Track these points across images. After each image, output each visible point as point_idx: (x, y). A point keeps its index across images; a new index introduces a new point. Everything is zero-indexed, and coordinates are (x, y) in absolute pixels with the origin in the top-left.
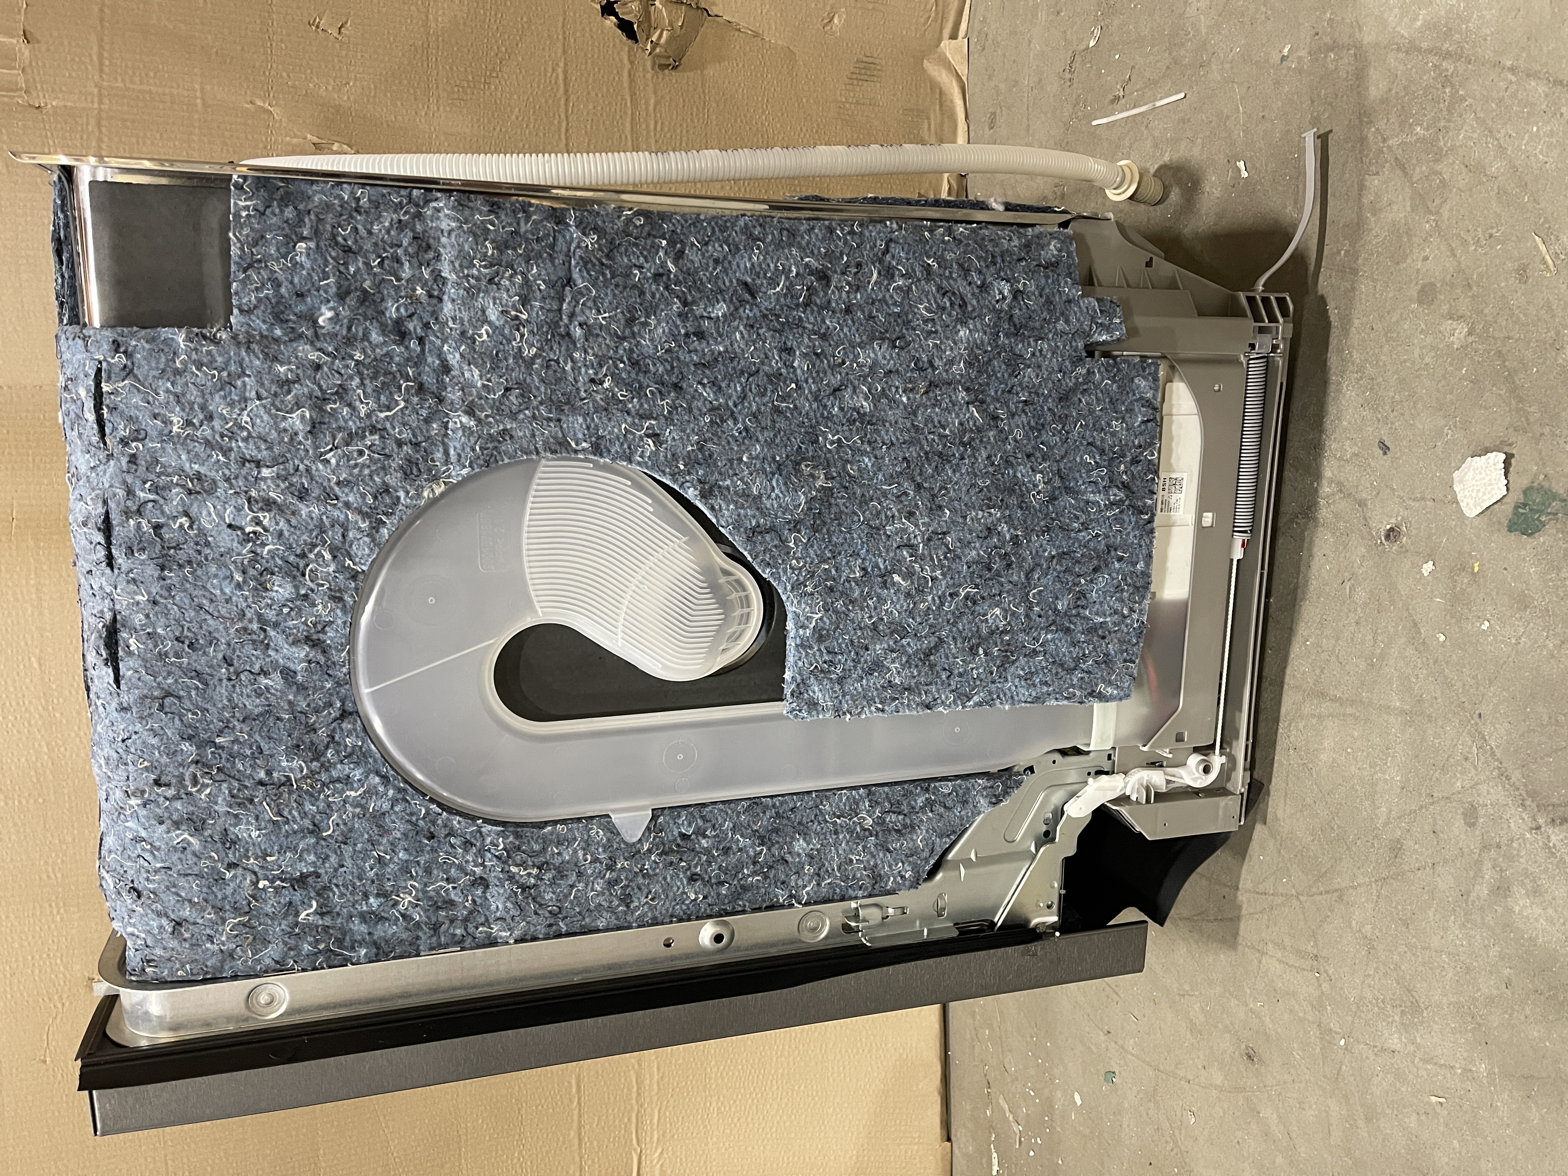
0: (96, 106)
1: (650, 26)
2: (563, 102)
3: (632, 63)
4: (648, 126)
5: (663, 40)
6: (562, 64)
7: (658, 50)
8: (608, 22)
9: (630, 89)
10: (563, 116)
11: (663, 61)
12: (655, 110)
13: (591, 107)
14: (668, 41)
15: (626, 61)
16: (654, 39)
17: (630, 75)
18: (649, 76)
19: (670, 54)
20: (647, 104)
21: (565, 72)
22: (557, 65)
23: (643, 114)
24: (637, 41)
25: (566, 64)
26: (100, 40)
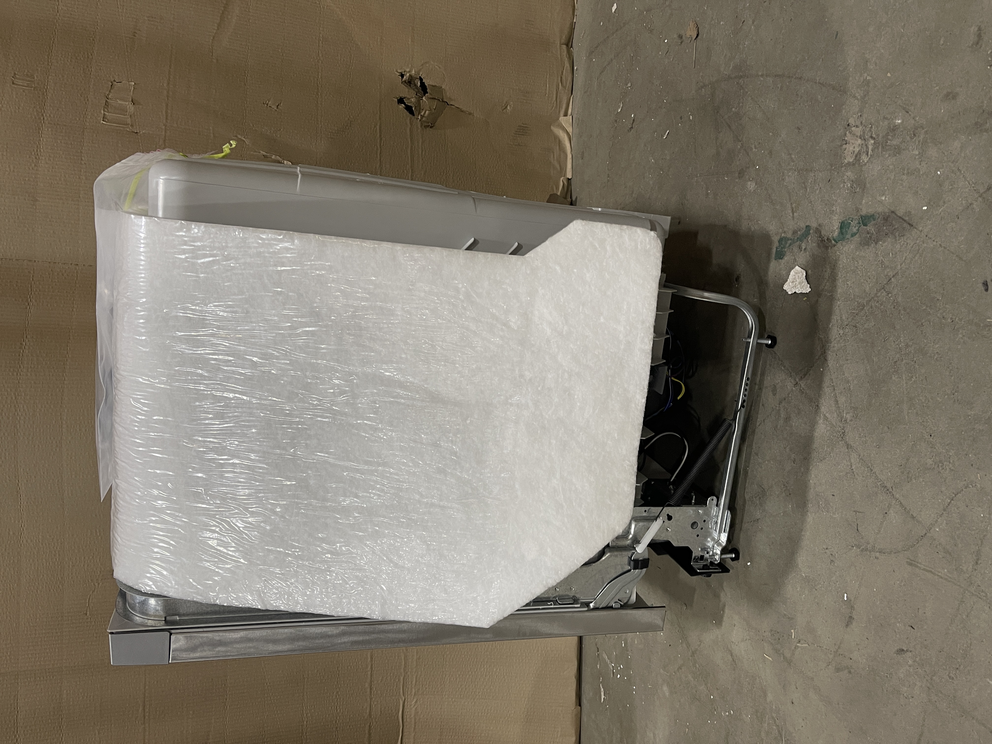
0: (163, 133)
1: (420, 109)
2: (379, 140)
3: (411, 124)
4: (418, 153)
5: (426, 115)
6: (379, 124)
7: (424, 119)
8: (401, 107)
9: (410, 135)
10: (379, 147)
11: (426, 124)
12: (422, 146)
13: (392, 143)
14: (429, 115)
15: (408, 123)
16: (422, 114)
17: (410, 130)
18: (419, 131)
19: (430, 121)
20: (418, 143)
21: (380, 127)
22: (377, 124)
23: (417, 147)
24: (414, 115)
25: (380, 124)
26: (167, 105)
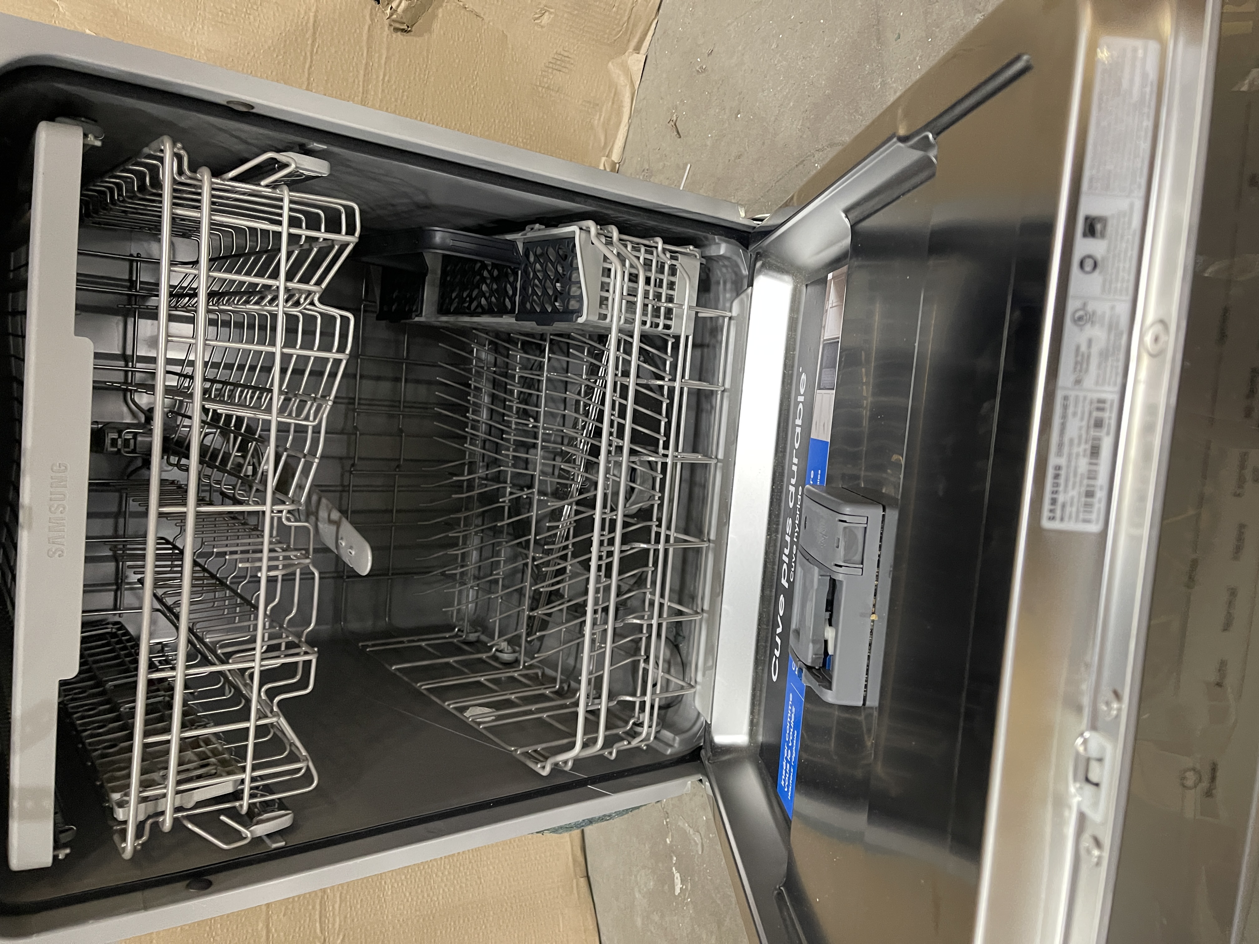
2: (309, 42)
3: (372, 20)
4: (378, 77)
5: (400, 10)
7: (395, 16)
9: (368, 42)
10: (308, 54)
11: (398, 25)
12: (385, 64)
13: (333, 50)
14: (405, 11)
15: (368, 18)
16: (394, 6)
17: (369, 30)
18: (385, 34)
19: (404, 21)
20: (380, 57)
23: (376, 65)
24: (379, 3)
